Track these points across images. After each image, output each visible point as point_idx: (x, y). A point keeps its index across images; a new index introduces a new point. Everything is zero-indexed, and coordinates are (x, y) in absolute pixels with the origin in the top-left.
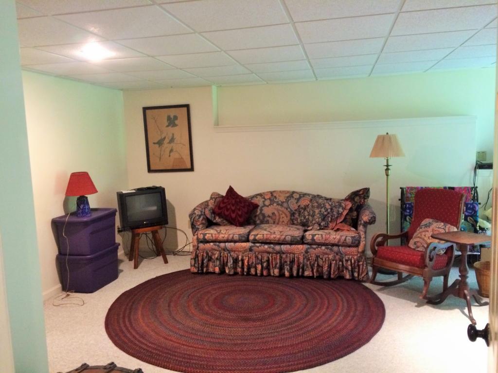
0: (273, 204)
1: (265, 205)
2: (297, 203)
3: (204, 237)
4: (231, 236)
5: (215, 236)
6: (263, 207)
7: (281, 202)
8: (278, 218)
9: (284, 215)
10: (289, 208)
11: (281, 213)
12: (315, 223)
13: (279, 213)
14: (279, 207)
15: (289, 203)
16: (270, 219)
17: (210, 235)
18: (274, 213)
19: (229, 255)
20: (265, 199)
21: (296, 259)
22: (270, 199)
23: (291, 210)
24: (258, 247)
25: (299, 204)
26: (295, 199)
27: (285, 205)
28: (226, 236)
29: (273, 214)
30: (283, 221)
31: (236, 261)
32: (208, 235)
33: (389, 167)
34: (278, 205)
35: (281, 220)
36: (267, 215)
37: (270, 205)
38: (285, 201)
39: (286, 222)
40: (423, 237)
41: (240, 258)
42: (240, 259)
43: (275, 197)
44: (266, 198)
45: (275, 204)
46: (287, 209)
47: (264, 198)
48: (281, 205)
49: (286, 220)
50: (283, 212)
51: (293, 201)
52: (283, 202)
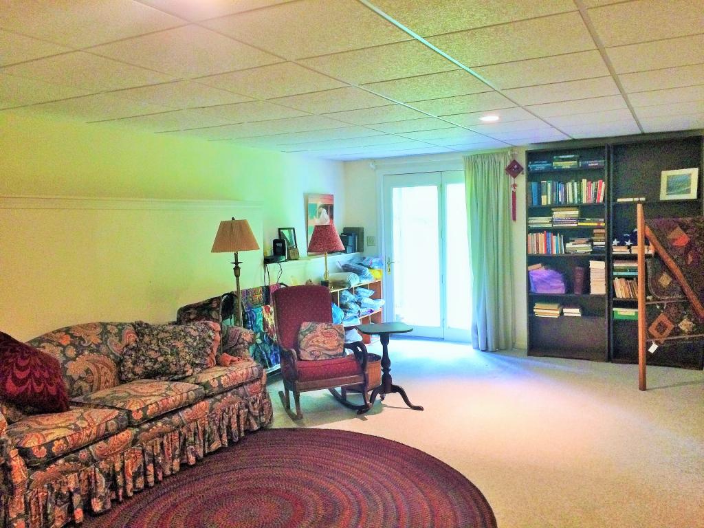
0: (82, 354)
1: (68, 359)
2: (120, 340)
3: (49, 451)
4: (103, 427)
5: (73, 440)
6: (65, 362)
7: (96, 345)
8: (96, 376)
9: (105, 369)
10: (112, 353)
11: (100, 366)
12: (185, 364)
13: (96, 367)
14: (95, 356)
15: (108, 344)
16: (83, 384)
17: (61, 441)
18: (88, 369)
19: (97, 469)
20: (65, 347)
21: (200, 427)
22: (72, 344)
23: (116, 357)
24: (147, 430)
25: (124, 343)
26: (115, 334)
27: (103, 349)
28: (94, 430)
29: (87, 371)
30: (107, 381)
31: (111, 477)
32: (56, 443)
33: (239, 265)
34: (92, 351)
35: (103, 379)
36: (76, 377)
37: (77, 356)
38: (100, 341)
39: (111, 381)
40: (316, 343)
41: (118, 466)
42: (118, 469)
43: (81, 338)
44: (65, 344)
45: (86, 353)
46: (109, 357)
47: (60, 345)
48: (96, 350)
49: (110, 376)
50: (104, 363)
51: (113, 339)
52: (98, 346)
